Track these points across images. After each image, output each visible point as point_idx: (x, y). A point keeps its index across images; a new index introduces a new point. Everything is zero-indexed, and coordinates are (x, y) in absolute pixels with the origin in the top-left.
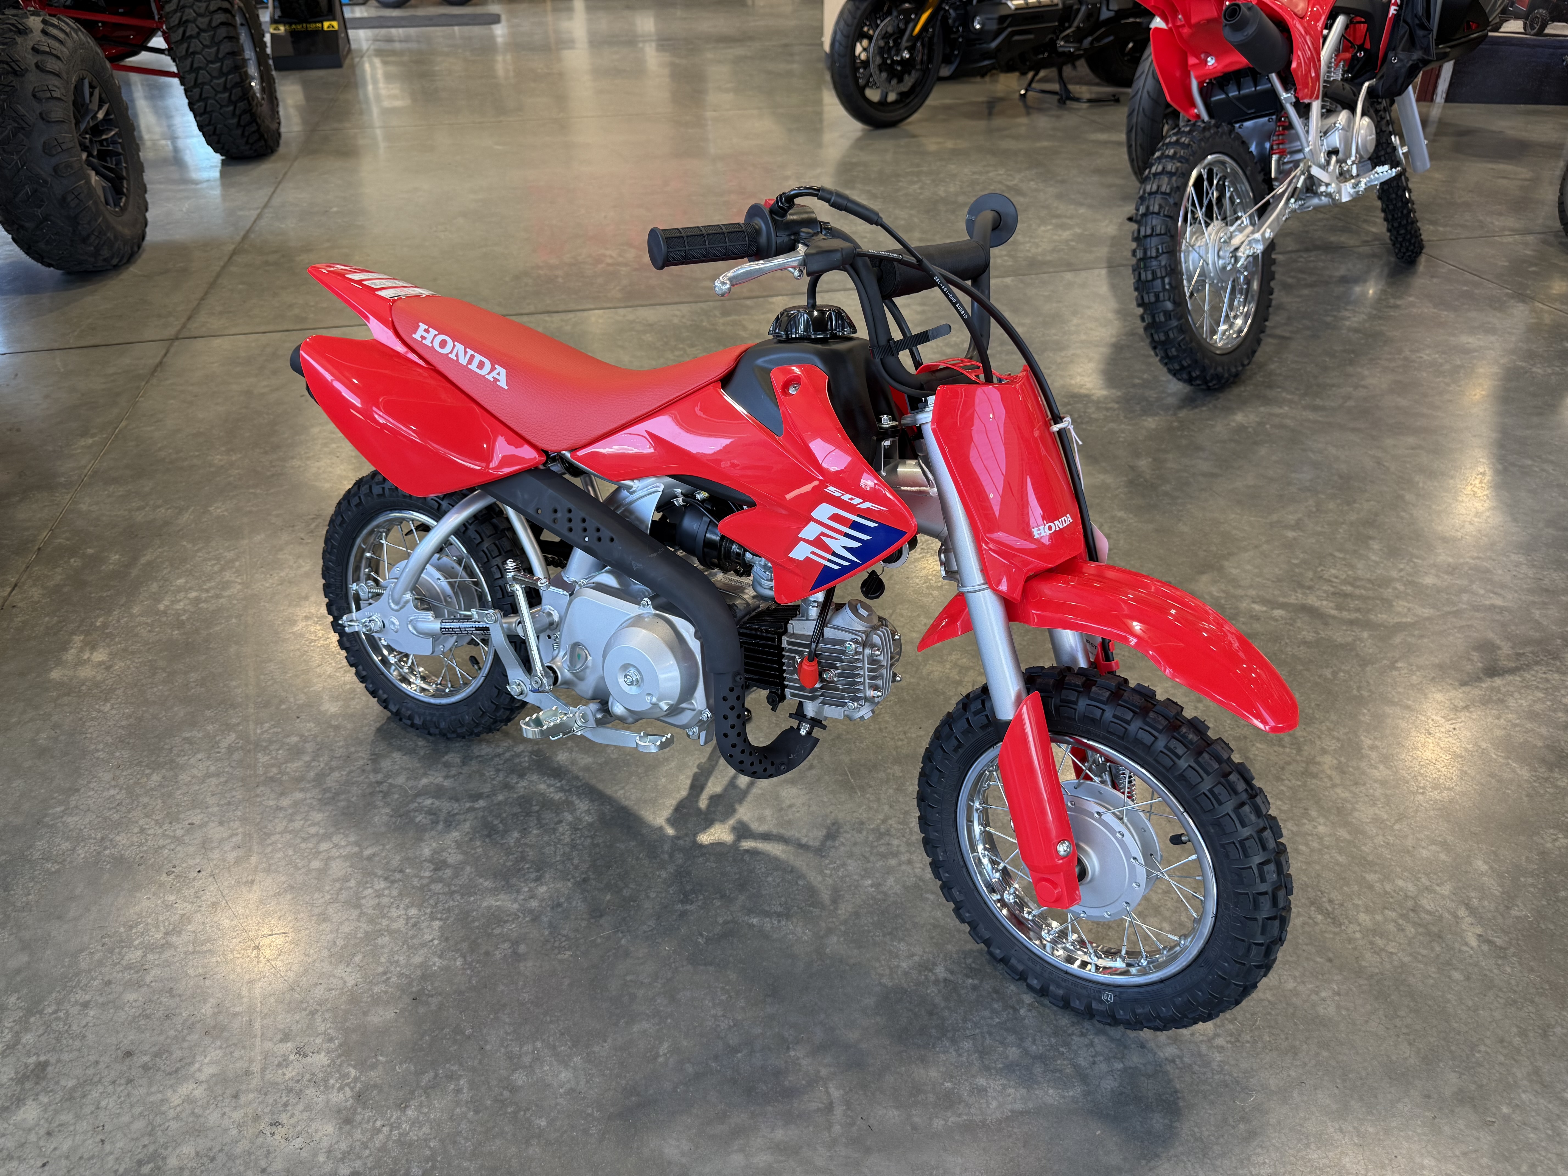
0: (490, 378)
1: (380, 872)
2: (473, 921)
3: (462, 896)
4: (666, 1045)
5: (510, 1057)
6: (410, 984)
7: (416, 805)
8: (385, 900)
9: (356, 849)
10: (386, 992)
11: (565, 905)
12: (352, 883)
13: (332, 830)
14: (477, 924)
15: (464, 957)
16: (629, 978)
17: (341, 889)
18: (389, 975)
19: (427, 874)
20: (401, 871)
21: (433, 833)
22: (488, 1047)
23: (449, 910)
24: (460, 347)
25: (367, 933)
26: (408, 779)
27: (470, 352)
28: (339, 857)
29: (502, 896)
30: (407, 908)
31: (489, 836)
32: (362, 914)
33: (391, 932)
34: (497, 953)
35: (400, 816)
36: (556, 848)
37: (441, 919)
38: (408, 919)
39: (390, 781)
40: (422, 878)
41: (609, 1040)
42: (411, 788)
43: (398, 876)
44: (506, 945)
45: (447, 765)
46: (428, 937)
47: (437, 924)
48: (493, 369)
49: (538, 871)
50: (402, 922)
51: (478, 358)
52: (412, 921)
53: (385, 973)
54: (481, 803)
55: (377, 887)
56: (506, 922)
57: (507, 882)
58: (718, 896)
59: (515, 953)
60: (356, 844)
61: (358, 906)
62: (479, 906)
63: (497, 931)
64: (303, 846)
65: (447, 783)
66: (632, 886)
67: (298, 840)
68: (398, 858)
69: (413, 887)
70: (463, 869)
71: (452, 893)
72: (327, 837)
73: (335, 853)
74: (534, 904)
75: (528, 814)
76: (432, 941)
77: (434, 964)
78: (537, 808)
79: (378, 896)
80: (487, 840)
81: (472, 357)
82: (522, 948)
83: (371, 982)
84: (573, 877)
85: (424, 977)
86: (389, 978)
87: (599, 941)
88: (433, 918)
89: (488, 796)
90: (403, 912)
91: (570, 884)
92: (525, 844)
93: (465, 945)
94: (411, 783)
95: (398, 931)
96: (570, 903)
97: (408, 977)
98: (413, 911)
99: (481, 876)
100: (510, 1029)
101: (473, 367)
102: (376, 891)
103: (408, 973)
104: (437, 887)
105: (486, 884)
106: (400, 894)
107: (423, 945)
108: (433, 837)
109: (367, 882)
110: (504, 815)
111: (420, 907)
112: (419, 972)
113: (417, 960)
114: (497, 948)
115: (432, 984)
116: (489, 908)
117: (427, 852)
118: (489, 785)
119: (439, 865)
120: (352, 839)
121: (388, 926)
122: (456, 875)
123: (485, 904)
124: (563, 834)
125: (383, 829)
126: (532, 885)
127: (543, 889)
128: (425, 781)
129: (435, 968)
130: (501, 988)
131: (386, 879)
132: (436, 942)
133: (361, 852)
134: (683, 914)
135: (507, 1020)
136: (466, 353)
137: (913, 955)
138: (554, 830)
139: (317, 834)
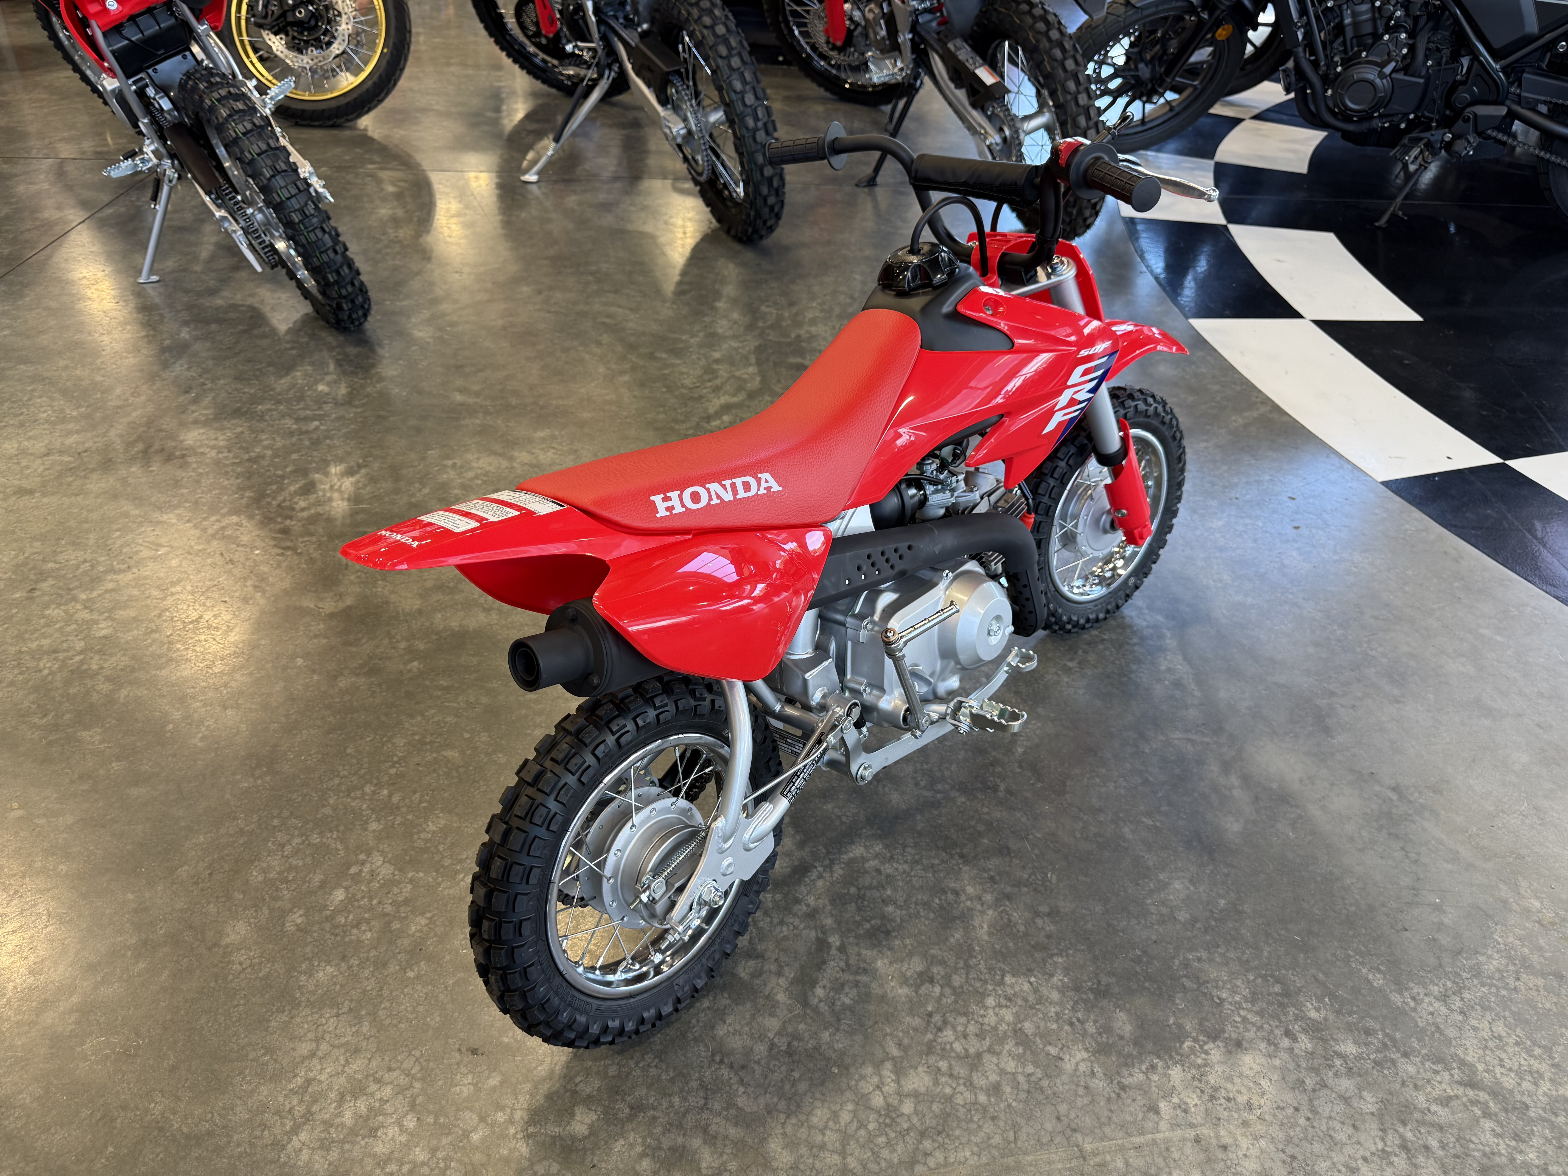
0: (762, 491)
1: (930, 1036)
2: (1007, 948)
3: (971, 956)
4: (1144, 820)
5: (1162, 921)
6: (1085, 1001)
7: (822, 1004)
8: (972, 1028)
9: (888, 1065)
10: (1095, 1022)
11: (992, 873)
12: (943, 1065)
13: (848, 1094)
14: (1011, 945)
15: (1053, 955)
16: (1078, 835)
17: (951, 1076)
18: (1074, 1020)
19: (937, 990)
20: (930, 1015)
21: (873, 985)
22: (1154, 937)
23: (990, 969)
24: (714, 487)
25: (1017, 1044)
26: (772, 1015)
27: (727, 483)
28: (898, 1082)
29: (976, 923)
30: (986, 1008)
31: (888, 933)
32: (990, 1050)
33: (1019, 1019)
34: (1048, 929)
35: (839, 1020)
36: (915, 876)
37: (1003, 976)
38: (1000, 1006)
39: (771, 1035)
40: (942, 994)
41: (1142, 854)
42: (790, 1011)
43: (937, 1018)
44: (1039, 921)
45: (758, 974)
46: (1026, 987)
47: (1008, 979)
48: (759, 481)
49: (946, 893)
50: (1003, 1011)
51: (739, 482)
52: (1003, 1002)
53: (1071, 1024)
54: (835, 940)
55: (953, 1038)
56: (1010, 921)
57: (958, 918)
58: (991, 768)
59: (1049, 915)
60: (878, 1065)
61: (979, 1055)
62: (987, 942)
63: (1022, 928)
64: (871, 1127)
65: (790, 973)
66: (973, 823)
67: (862, 1132)
68: (908, 1019)
69: (956, 1002)
70: (933, 956)
71: (967, 966)
72: (862, 1101)
73: (890, 1088)
74: (988, 898)
75: (863, 898)
76: (1031, 984)
77: (1061, 980)
78: (853, 890)
79: (965, 1036)
80: (894, 934)
81: (733, 486)
82: (1044, 909)
83: (1083, 1036)
84: (958, 865)
85: (1077, 989)
86: (1078, 1020)
87: (1037, 852)
88: (1001, 983)
89: (824, 933)
90: (991, 1012)
91: (966, 868)
92: (905, 901)
93: (1038, 955)
94: (782, 1013)
95: (1017, 1015)
96: (990, 870)
97: (1076, 1003)
98: (990, 1001)
99: (947, 939)
100: (1134, 922)
101: (742, 494)
102: (957, 1039)
103: (1071, 1003)
104: (957, 980)
105: (957, 936)
106: (965, 1014)
107: (1036, 991)
108: (881, 986)
109: (943, 1049)
110: (858, 918)
111: (984, 995)
112: (1071, 993)
113: (1055, 996)
114: (1043, 928)
115: (1085, 982)
116: (990, 934)
117: (903, 991)
118: (805, 932)
119: (926, 978)
120: (869, 1070)
121: (1008, 1024)
122: (943, 963)
123: (986, 938)
124: (897, 869)
125: (858, 1038)
126: (963, 898)
127: (970, 890)
128: (781, 997)
129: (1066, 980)
130: (1089, 926)
131: (940, 1030)
132: (1033, 979)
133: (893, 1058)
134: (1009, 792)
135: (1125, 923)
136: (724, 487)
137: (1057, 674)
138: (888, 876)
139: (855, 1112)
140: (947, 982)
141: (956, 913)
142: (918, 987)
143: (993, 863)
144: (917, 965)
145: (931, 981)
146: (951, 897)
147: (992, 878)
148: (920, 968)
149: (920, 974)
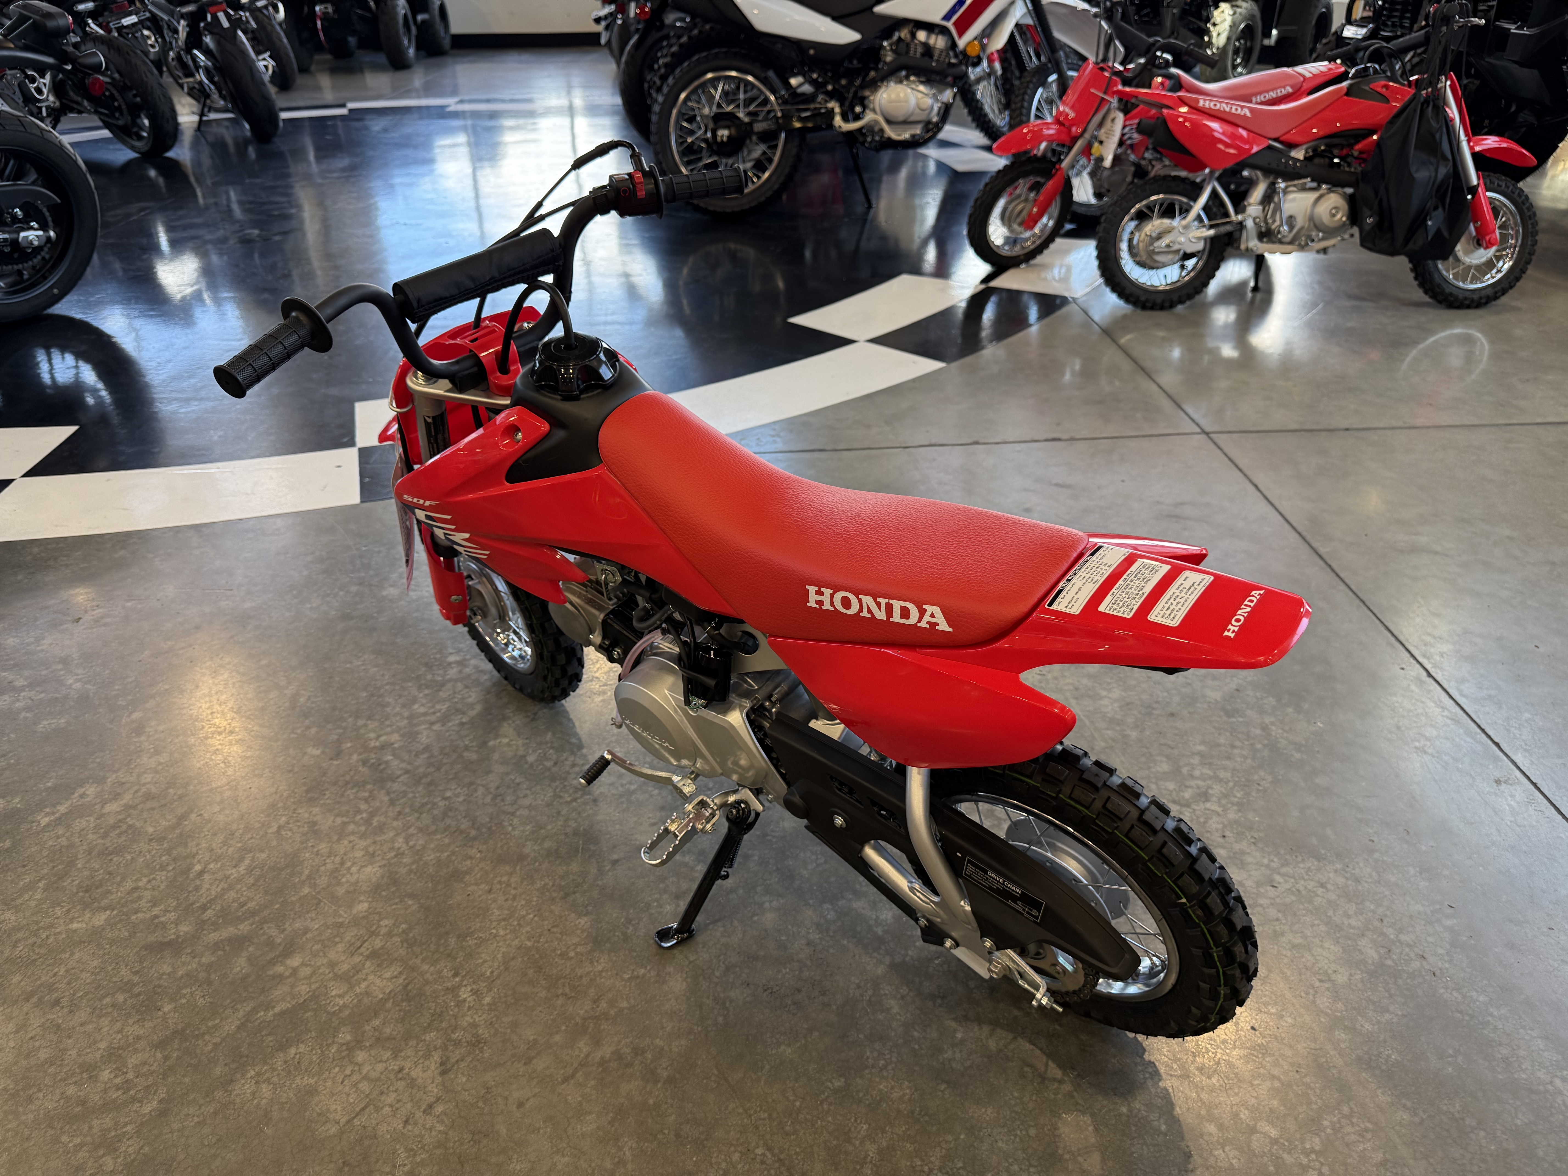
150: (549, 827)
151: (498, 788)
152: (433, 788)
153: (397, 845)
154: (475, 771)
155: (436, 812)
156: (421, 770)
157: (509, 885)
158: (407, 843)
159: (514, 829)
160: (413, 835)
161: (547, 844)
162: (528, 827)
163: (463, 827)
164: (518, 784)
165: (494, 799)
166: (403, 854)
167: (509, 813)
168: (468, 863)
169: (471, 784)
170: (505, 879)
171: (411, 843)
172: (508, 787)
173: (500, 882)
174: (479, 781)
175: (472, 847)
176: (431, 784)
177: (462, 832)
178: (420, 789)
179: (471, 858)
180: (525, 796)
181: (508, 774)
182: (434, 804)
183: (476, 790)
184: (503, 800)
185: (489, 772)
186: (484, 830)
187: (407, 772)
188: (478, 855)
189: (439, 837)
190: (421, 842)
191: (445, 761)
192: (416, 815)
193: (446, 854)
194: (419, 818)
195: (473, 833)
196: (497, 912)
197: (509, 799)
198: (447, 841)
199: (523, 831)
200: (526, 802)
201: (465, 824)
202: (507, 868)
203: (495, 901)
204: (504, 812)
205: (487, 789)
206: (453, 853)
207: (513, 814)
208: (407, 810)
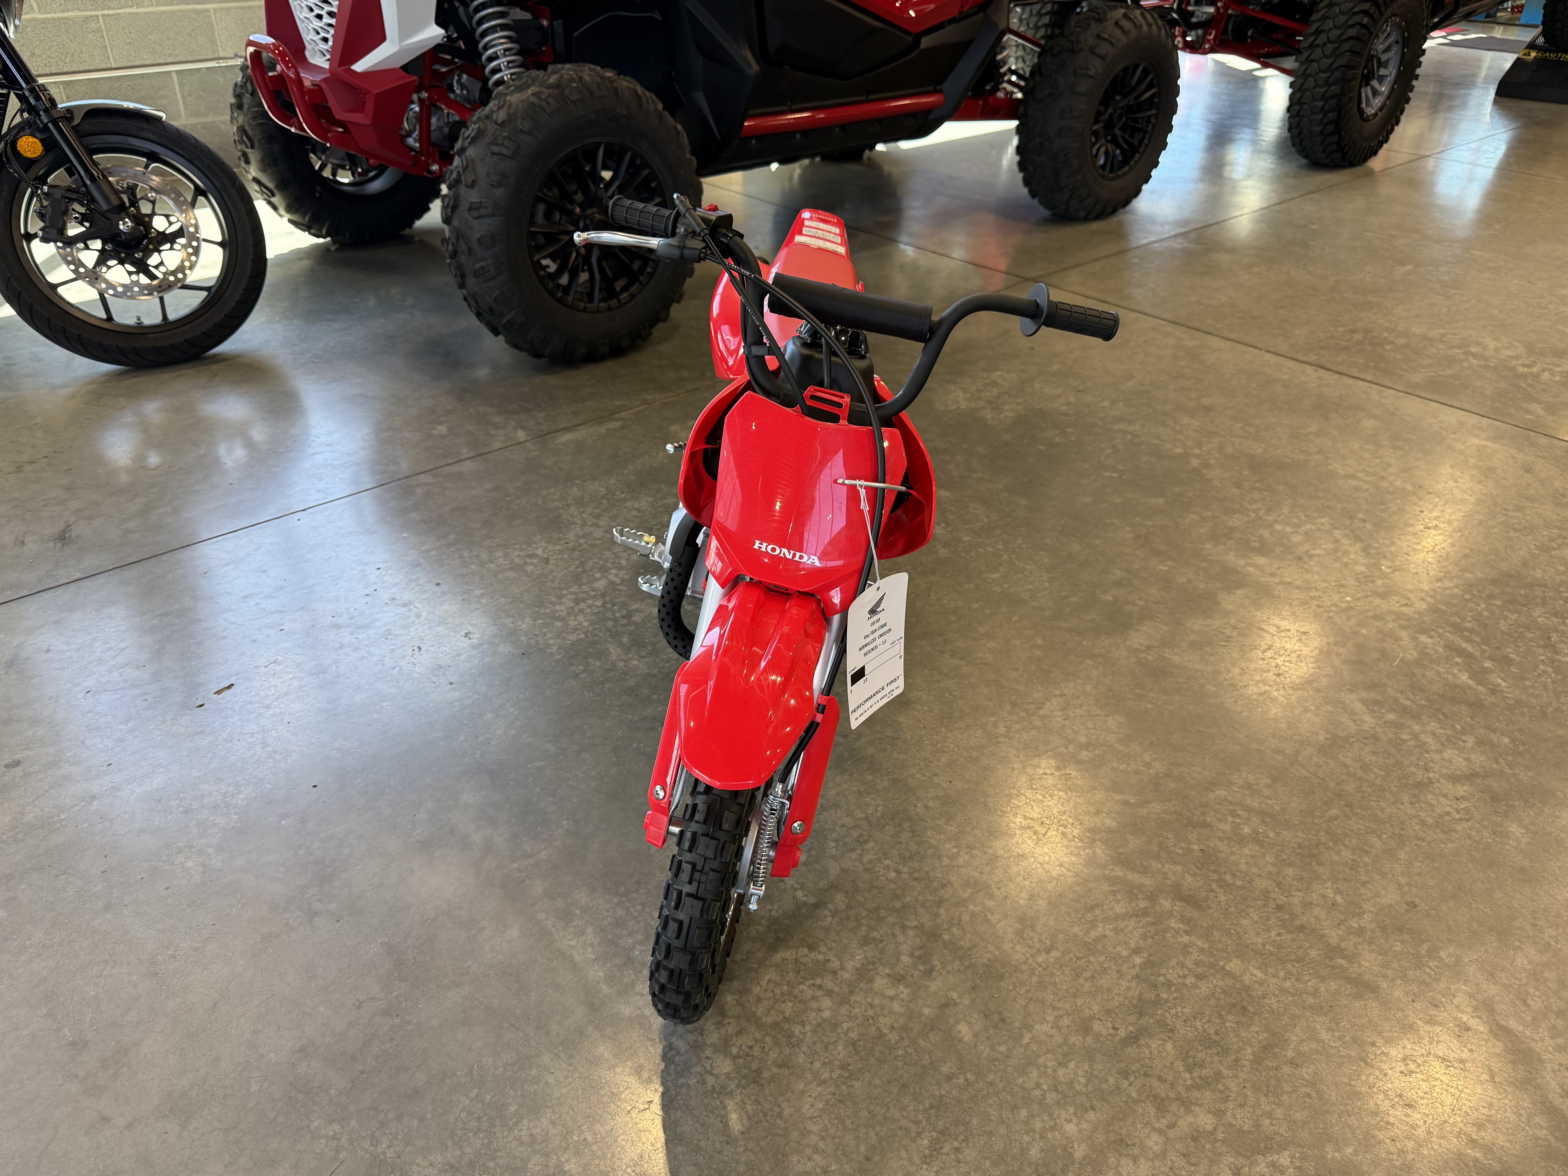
2: (593, 648)
3: (610, 635)
6: (533, 647)
8: (588, 610)
10: (522, 642)
11: (628, 677)
12: (592, 593)
14: (591, 650)
15: (563, 657)
19: (618, 615)
23: (595, 636)
29: (619, 650)
30: (588, 620)
37: (586, 636)
38: (580, 624)
43: (609, 606)
46: (570, 638)
47: (582, 636)
50: (576, 623)
52: (579, 627)
55: (595, 603)
56: (600, 660)
62: (605, 645)
63: (590, 660)
64: (609, 564)
67: (611, 561)
68: (622, 598)
69: (604, 615)
70: (631, 626)
71: (609, 631)
72: (621, 568)
73: (611, 577)
74: (621, 664)
77: (552, 649)
79: (589, 607)
82: (583, 676)
83: (526, 633)
85: (540, 650)
86: (532, 638)
87: (608, 703)
88: (586, 633)
90: (583, 620)
95: (568, 625)
96: (631, 678)
98: (586, 624)
99: (629, 635)
104: (610, 624)
106: (596, 613)
111: (591, 624)
122: (624, 626)
140: (615, 620)
141: (634, 649)
142: (628, 611)
143: (632, 682)
144: (637, 618)
145: (624, 617)
146: (643, 653)
147: (626, 674)
148: (634, 618)
149: (631, 616)
150: (855, 789)
151: (853, 850)
152: (899, 891)
153: (967, 857)
154: (853, 881)
155: (916, 865)
156: (891, 919)
157: (920, 769)
158: (958, 853)
159: (878, 805)
160: (948, 857)
161: (869, 778)
162: (868, 799)
163: (910, 835)
164: (836, 841)
165: (866, 842)
166: (968, 846)
167: (868, 821)
168: (931, 804)
169: (867, 870)
170: (919, 776)
171: (955, 850)
172: (845, 844)
173: (924, 775)
174: (861, 868)
175: (917, 815)
176: (896, 897)
177: (913, 831)
178: (909, 899)
179: (925, 806)
180: (843, 826)
181: (833, 857)
182: (910, 873)
183: (871, 861)
184: (861, 835)
185: (844, 871)
186: (897, 821)
187: (904, 927)
188: (919, 804)
189: (932, 841)
190: (948, 846)
191: (864, 913)
192: (931, 874)
193: (939, 822)
194: (933, 869)
195: (906, 825)
196: (944, 759)
197: (855, 833)
198: (929, 833)
199: (874, 799)
200: (848, 821)
201: (905, 836)
202: (910, 781)
203: (938, 767)
204: (870, 825)
205: (861, 855)
206: (934, 819)
207: (866, 818)
208: (935, 884)
